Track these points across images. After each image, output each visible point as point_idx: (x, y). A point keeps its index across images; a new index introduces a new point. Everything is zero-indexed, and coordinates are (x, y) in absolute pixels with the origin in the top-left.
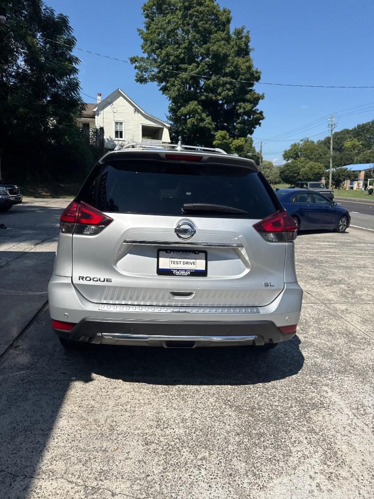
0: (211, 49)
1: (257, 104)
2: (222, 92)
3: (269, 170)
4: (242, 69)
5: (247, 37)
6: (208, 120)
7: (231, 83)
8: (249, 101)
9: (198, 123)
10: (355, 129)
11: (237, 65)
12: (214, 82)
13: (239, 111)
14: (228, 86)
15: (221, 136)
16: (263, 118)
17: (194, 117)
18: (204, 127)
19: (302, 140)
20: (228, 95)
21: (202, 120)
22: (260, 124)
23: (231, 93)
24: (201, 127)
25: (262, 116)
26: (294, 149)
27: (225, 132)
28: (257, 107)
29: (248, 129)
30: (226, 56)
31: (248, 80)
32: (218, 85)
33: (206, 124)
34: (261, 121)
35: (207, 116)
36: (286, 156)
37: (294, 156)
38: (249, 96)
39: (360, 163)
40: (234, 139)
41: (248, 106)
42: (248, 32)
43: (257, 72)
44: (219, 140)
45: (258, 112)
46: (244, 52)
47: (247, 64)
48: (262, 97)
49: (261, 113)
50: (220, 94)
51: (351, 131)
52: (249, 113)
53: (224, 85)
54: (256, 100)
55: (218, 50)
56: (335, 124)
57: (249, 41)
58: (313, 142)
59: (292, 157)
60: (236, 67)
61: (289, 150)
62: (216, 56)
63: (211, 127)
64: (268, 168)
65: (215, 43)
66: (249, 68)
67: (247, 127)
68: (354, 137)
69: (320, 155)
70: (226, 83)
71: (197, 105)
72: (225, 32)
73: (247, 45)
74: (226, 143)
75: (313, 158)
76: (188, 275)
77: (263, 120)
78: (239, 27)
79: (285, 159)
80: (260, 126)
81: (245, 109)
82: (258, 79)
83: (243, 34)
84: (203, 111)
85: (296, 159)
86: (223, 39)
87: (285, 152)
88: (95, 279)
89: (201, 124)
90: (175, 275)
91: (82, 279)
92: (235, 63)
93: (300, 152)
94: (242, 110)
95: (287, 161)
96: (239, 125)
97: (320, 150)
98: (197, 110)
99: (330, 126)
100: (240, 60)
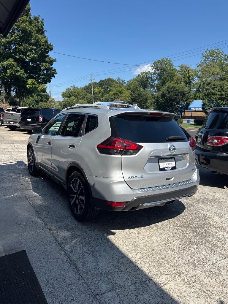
0: (20, 26)
1: (52, 64)
2: (30, 55)
3: (53, 104)
4: (42, 42)
5: (42, 22)
6: (22, 71)
7: (35, 50)
8: (47, 62)
9: (15, 73)
10: (99, 82)
11: (39, 39)
12: (24, 48)
13: (42, 68)
14: (34, 51)
15: (31, 82)
16: (56, 73)
17: (12, 69)
18: (20, 76)
19: (71, 87)
20: (34, 57)
21: (18, 71)
22: (54, 77)
23: (36, 56)
24: (17, 76)
25: (55, 72)
26: (68, 92)
27: (34, 80)
28: (52, 66)
29: (48, 79)
30: (30, 32)
31: (46, 49)
32: (28, 50)
33: (20, 74)
34: (55, 75)
35: (21, 69)
36: (64, 95)
37: (69, 96)
38: (47, 59)
39: (104, 101)
40: (40, 85)
41: (48, 65)
42: (43, 20)
43: (50, 45)
44: (31, 85)
45: (53, 69)
46: (41, 31)
47: (45, 39)
48: (55, 61)
49: (55, 70)
50: (29, 56)
51: (98, 83)
52: (47, 70)
53: (31, 50)
54: (51, 62)
55: (25, 27)
56: (93, 80)
57: (44, 25)
58: (78, 88)
59: (67, 96)
60: (38, 40)
61: (65, 92)
62: (24, 31)
63: (24, 76)
64: (53, 102)
65: (23, 23)
66: (46, 42)
67: (47, 78)
68: (99, 87)
69: (83, 96)
70: (33, 49)
71: (13, 62)
72: (29, 17)
73: (42, 27)
74: (35, 87)
75: (79, 98)
76: (171, 170)
77: (56, 74)
78: (36, 15)
79: (63, 97)
80: (54, 78)
81: (45, 67)
82: (51, 49)
83: (39, 20)
84: (18, 66)
85: (70, 98)
86: (27, 21)
87: (63, 93)
88: (136, 177)
89: (18, 74)
90: (166, 170)
91: (130, 178)
92: (37, 38)
93: (72, 93)
94: (43, 67)
95: (65, 98)
96: (42, 76)
97: (83, 93)
98: (13, 64)
99: (91, 81)
100: (40, 37)
